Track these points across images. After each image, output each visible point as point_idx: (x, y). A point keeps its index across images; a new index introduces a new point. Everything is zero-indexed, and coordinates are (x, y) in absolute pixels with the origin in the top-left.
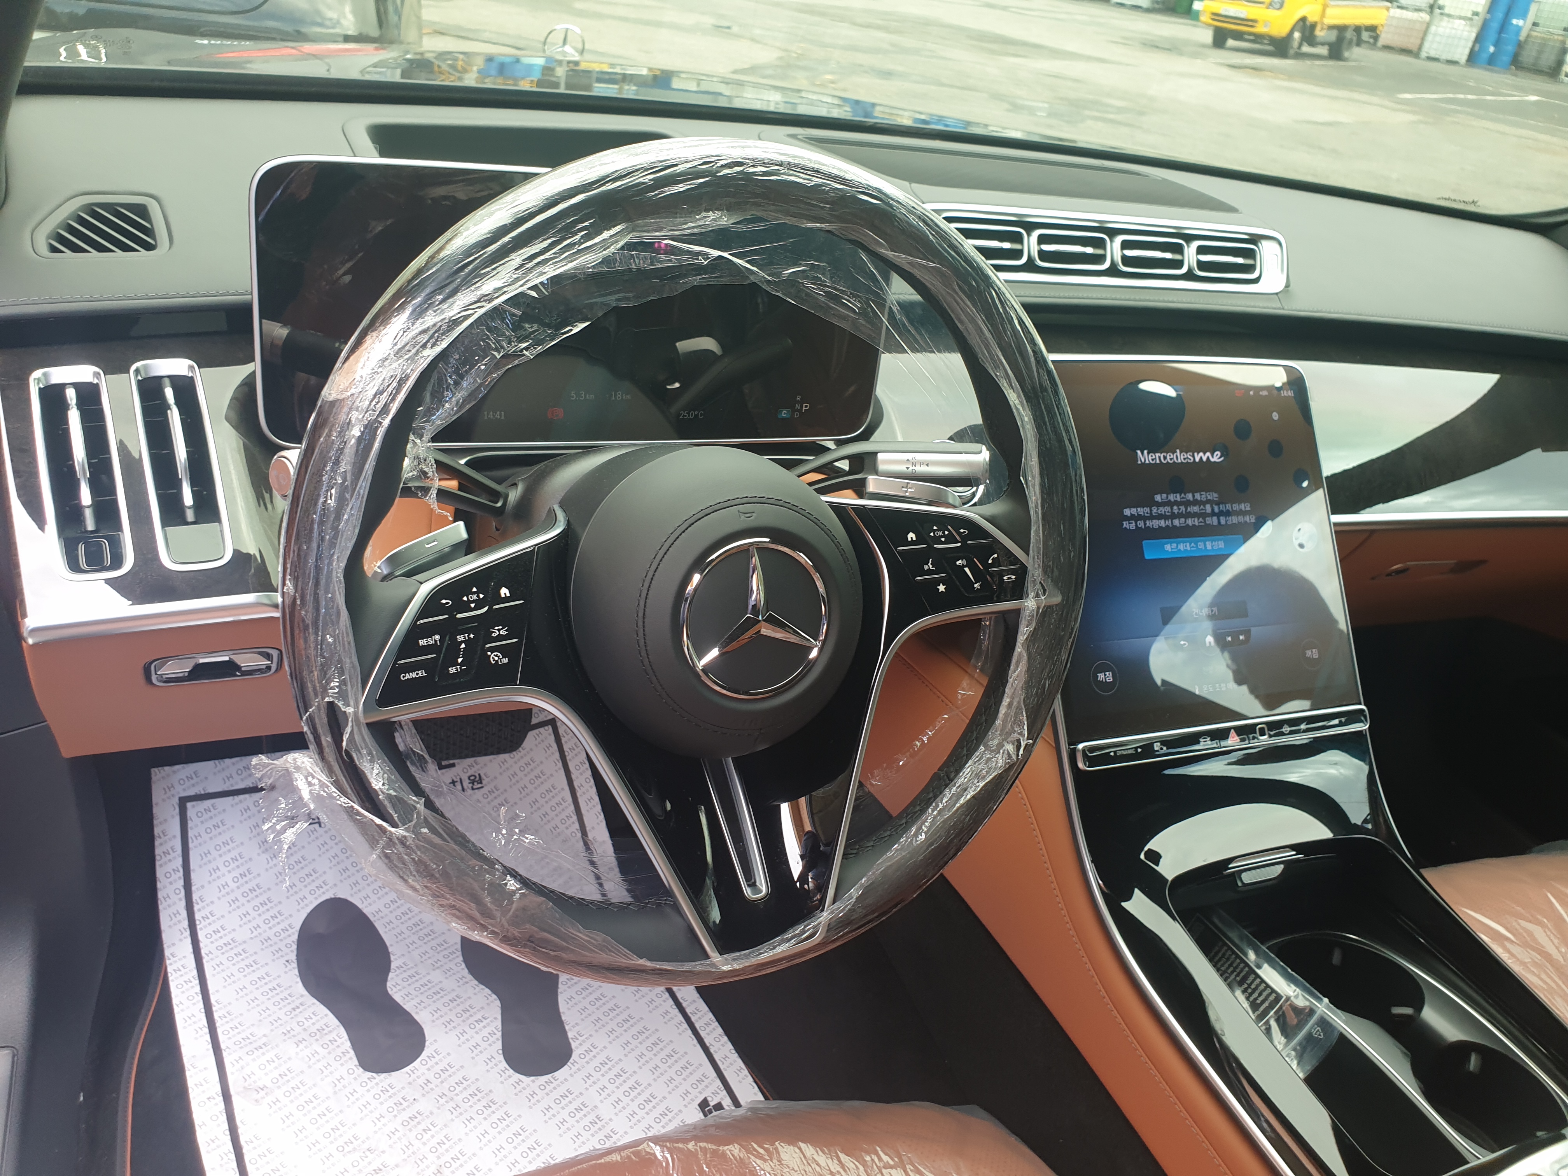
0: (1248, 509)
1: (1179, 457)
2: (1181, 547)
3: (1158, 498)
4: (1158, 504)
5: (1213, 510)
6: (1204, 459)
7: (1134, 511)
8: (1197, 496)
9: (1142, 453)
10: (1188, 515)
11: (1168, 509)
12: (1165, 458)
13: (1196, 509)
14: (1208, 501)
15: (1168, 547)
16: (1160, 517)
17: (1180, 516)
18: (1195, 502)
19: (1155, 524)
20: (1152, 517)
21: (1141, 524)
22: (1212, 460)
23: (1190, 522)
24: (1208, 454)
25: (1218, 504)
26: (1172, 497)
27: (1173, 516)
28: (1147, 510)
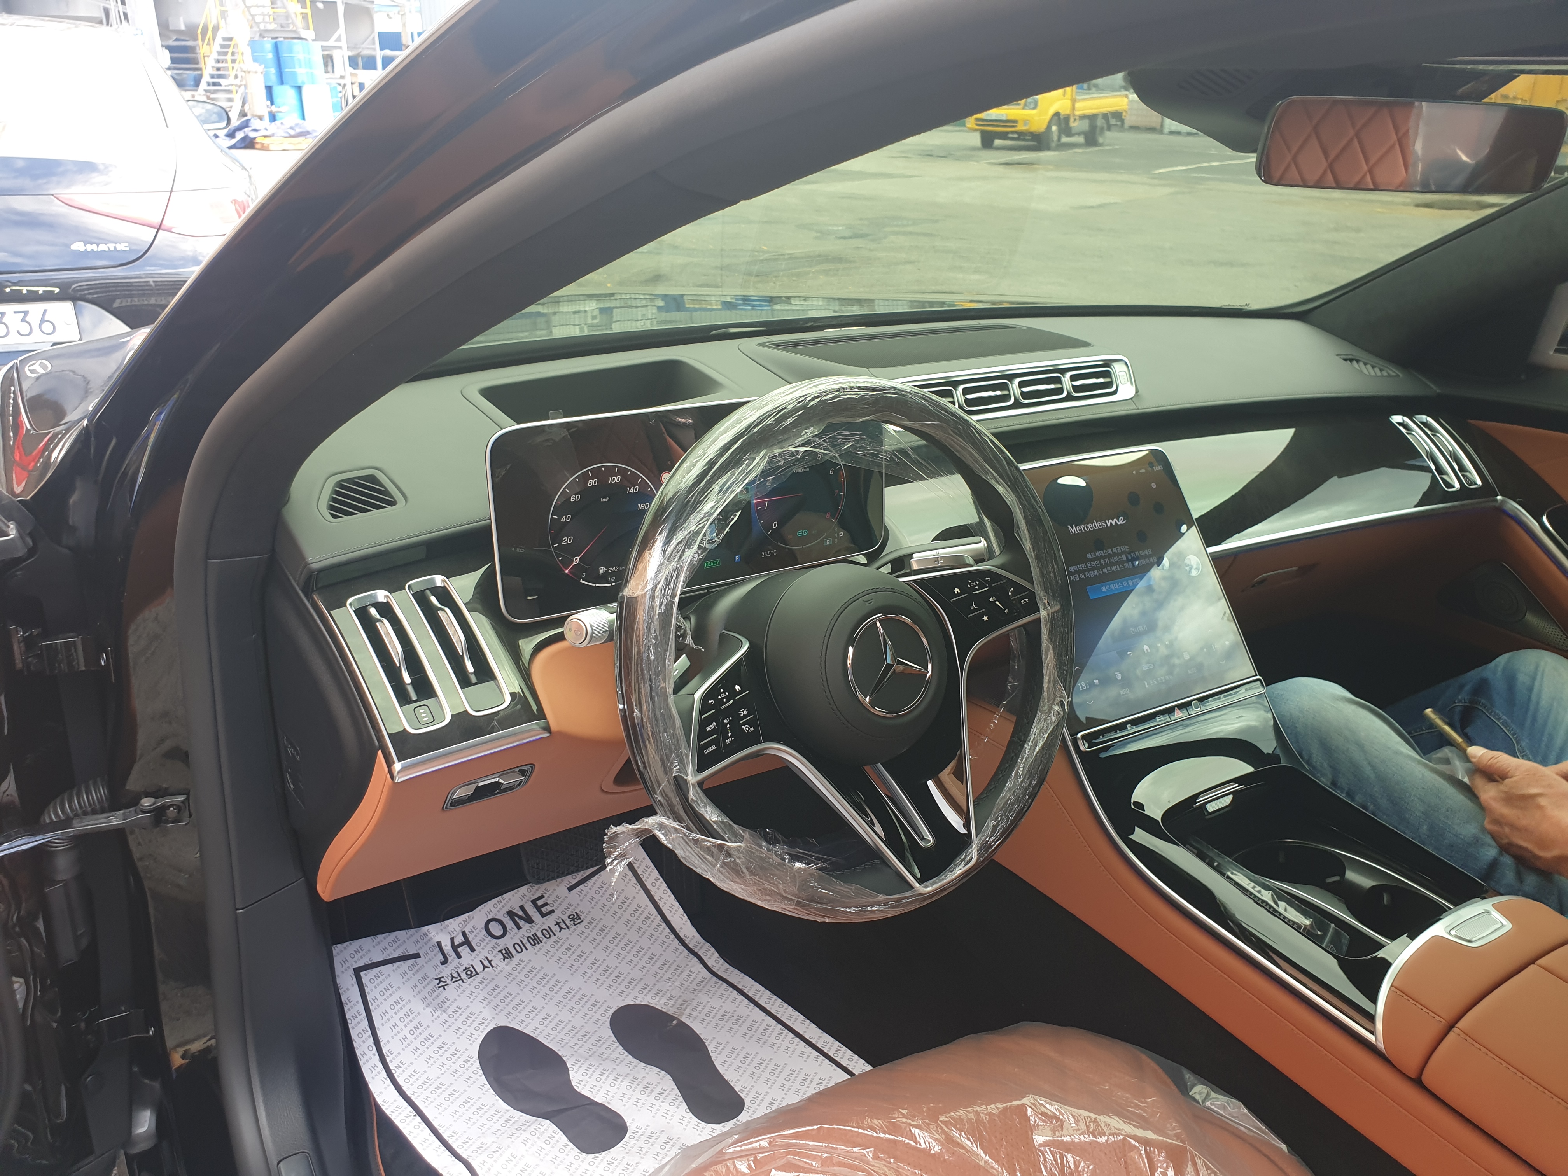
0: (1150, 553)
1: (1097, 525)
2: (1112, 587)
3: (1089, 556)
4: (1091, 560)
5: (1127, 557)
6: (1114, 524)
7: (1075, 567)
8: (1115, 550)
9: (1072, 527)
10: (1112, 564)
11: (1097, 562)
12: (1087, 528)
13: (1116, 559)
14: (1123, 552)
15: (1104, 589)
16: (1093, 569)
17: (1107, 565)
18: (1115, 555)
19: (1091, 574)
20: (1089, 570)
21: (1082, 576)
22: (1119, 523)
23: (1114, 569)
24: (1115, 520)
25: (1130, 553)
26: (1098, 554)
27: (1102, 567)
28: (1084, 565)
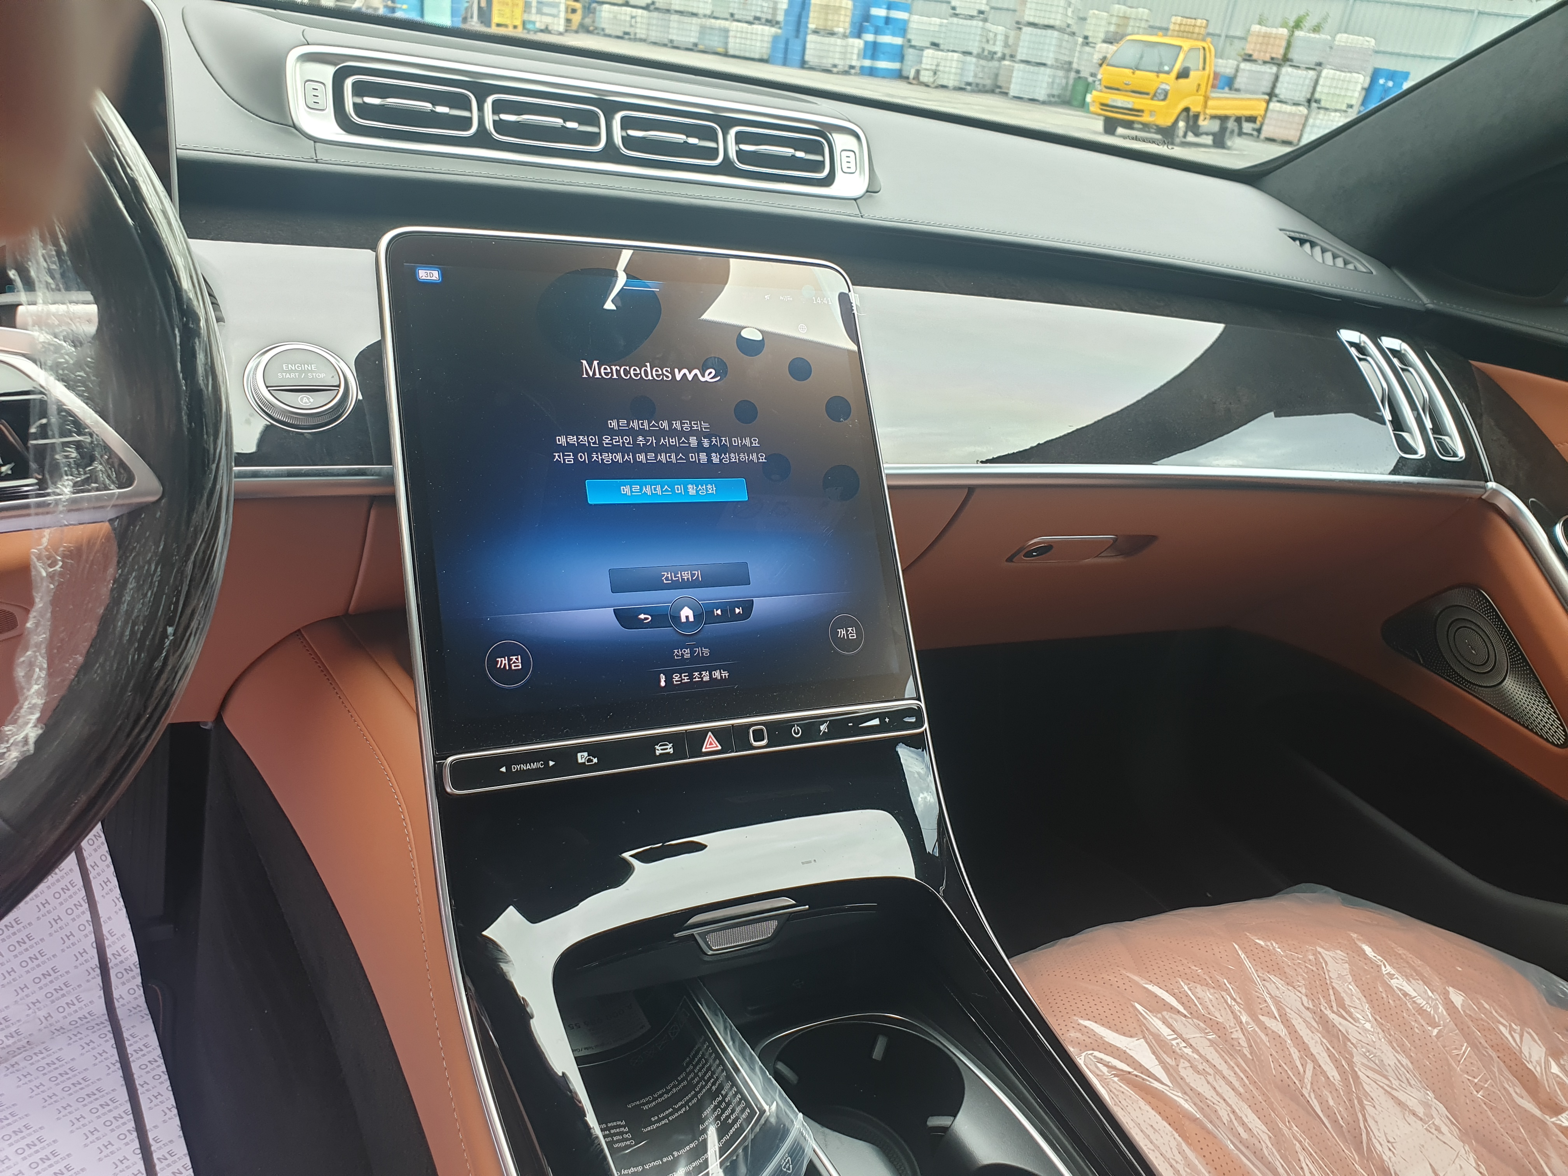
0: (756, 444)
1: (651, 373)
2: (647, 490)
3: (613, 424)
4: (612, 433)
5: (700, 443)
6: (690, 377)
7: (572, 440)
8: (677, 425)
9: (590, 366)
10: (659, 449)
11: (628, 439)
12: (626, 372)
13: (673, 441)
14: (692, 433)
15: (626, 490)
16: (614, 449)
17: (646, 449)
18: (672, 433)
19: (607, 458)
20: (601, 449)
21: (583, 457)
22: (702, 379)
23: (662, 458)
24: (696, 371)
25: (709, 436)
26: (635, 424)
27: (636, 449)
28: (594, 439)
